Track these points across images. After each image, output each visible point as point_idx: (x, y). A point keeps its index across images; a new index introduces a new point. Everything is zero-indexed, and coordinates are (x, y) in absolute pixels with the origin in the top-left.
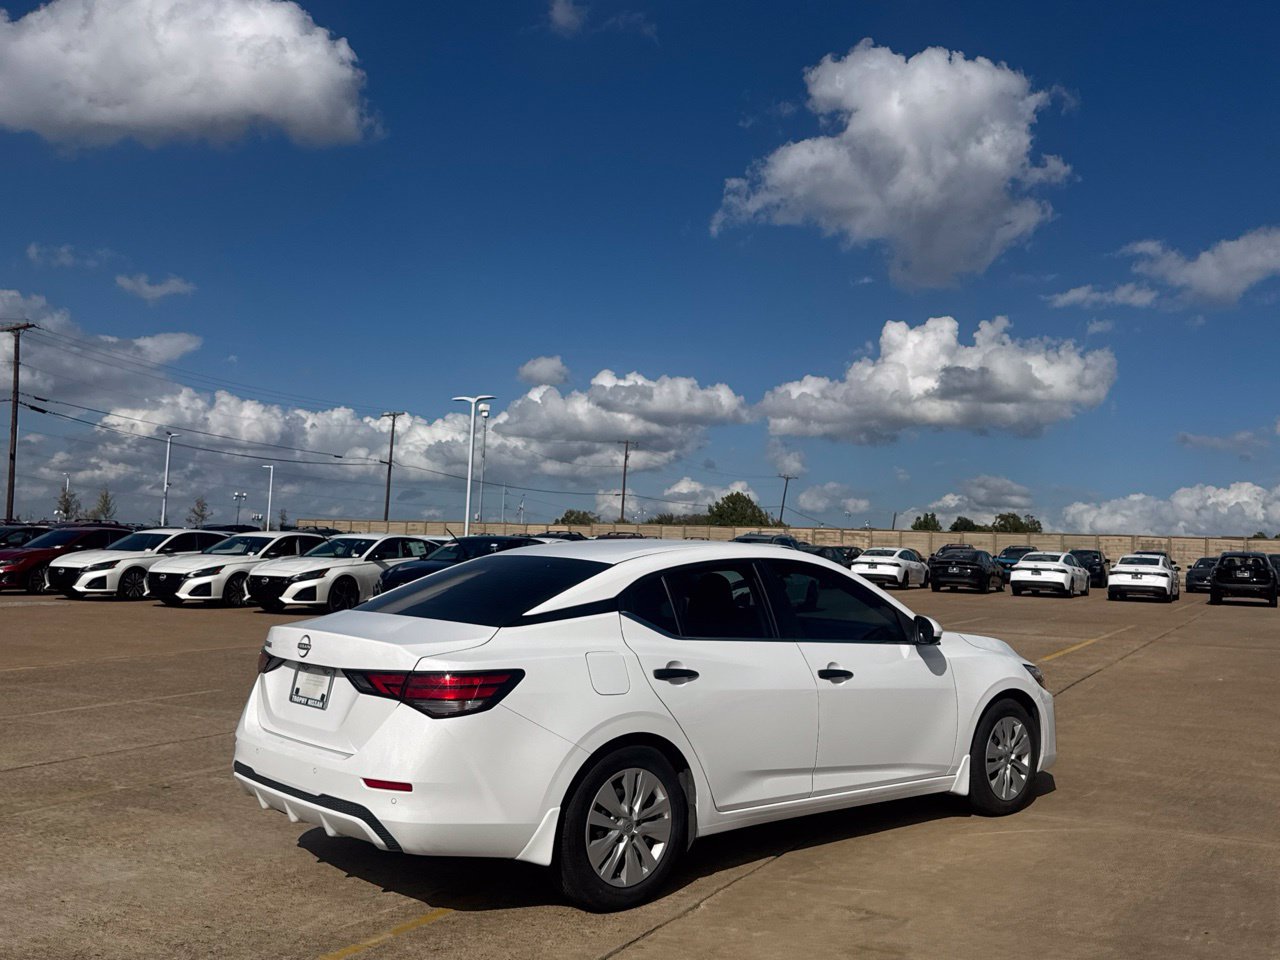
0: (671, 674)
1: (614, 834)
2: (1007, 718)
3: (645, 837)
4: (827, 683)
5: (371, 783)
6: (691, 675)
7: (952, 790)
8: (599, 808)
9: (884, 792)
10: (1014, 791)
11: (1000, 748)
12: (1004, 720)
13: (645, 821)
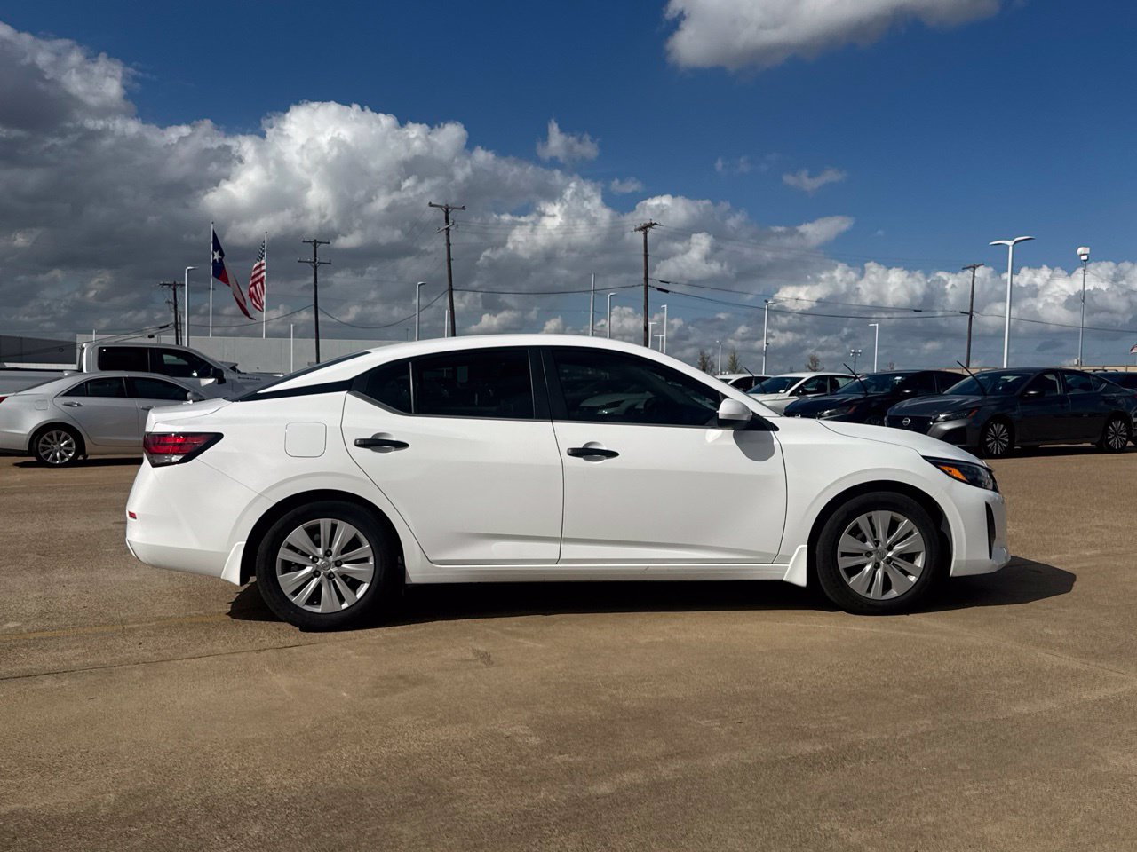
0: (376, 443)
1: (308, 569)
2: (879, 512)
3: (344, 577)
4: (580, 461)
6: (401, 445)
7: (784, 579)
8: (290, 547)
9: (669, 570)
10: (893, 593)
11: (868, 543)
12: (873, 513)
13: (346, 563)
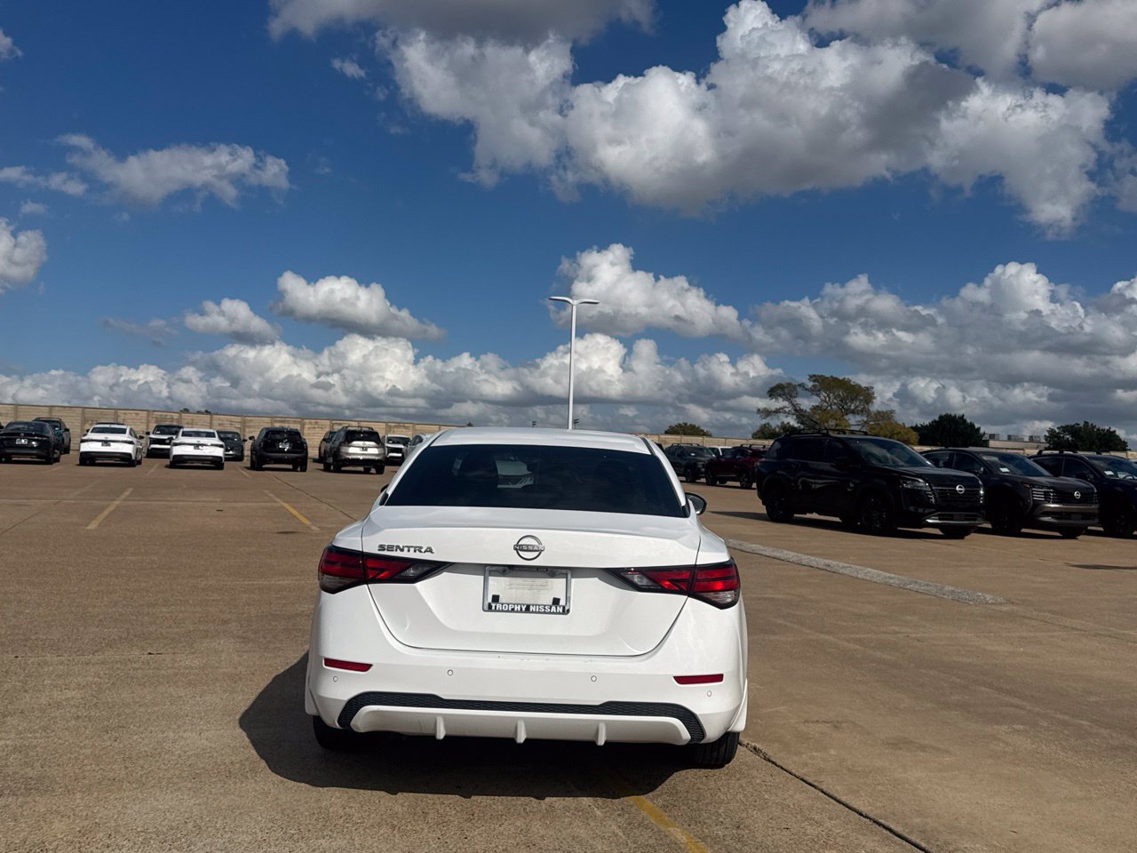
5: (682, 680)
